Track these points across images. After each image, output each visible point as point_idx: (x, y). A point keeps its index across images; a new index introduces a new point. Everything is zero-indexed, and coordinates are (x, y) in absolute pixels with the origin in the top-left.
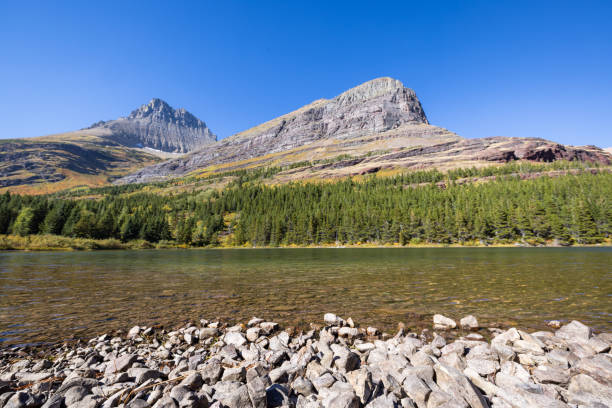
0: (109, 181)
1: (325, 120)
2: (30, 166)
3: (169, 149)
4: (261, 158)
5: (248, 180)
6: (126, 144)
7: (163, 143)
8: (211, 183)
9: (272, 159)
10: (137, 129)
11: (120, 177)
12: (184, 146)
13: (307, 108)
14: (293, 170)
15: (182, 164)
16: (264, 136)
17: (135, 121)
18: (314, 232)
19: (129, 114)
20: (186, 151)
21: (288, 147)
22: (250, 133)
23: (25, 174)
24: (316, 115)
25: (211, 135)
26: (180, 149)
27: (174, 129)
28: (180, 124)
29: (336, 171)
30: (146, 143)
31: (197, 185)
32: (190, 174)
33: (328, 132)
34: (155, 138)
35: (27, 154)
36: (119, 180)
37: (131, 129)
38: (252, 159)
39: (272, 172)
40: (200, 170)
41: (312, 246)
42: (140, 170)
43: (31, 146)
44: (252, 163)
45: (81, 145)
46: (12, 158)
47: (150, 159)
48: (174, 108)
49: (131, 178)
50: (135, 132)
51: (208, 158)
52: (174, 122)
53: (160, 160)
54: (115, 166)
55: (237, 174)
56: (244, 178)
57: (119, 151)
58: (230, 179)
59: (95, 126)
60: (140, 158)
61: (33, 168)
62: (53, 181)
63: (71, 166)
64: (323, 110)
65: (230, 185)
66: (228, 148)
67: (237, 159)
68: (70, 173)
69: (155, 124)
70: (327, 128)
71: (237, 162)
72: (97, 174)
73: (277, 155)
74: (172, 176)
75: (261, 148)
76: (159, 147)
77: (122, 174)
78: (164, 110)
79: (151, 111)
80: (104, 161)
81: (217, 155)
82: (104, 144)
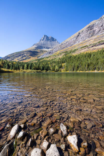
0: (38, 58)
1: (95, 29)
2: (25, 56)
3: (48, 48)
4: (71, 47)
5: (68, 54)
6: (40, 49)
7: (47, 47)
8: (58, 56)
9: (75, 47)
10: (41, 44)
11: (39, 57)
12: (52, 47)
13: (87, 26)
14: (81, 49)
15: (51, 52)
16: (73, 40)
17: (41, 42)
18: (88, 67)
19: (39, 41)
20: (52, 48)
21: (80, 42)
22: (68, 40)
23: (24, 58)
24: (91, 28)
25: (58, 42)
26: (51, 48)
27: (49, 42)
28: (50, 41)
29: (97, 47)
30: (43, 48)
31: (55, 57)
32: (54, 54)
33: (95, 33)
34: (45, 46)
35: (24, 54)
37: (40, 45)
38: (69, 47)
39: (75, 50)
40: (55, 53)
41: (87, 72)
42: (43, 54)
43: (24, 52)
44: (69, 49)
45: (32, 50)
47: (45, 51)
48: (49, 37)
49: (42, 57)
50: (41, 45)
51: (57, 49)
52: (49, 40)
53: (46, 51)
54: (38, 54)
55: (65, 52)
56: (67, 53)
57: (38, 50)
58: (63, 54)
59: (34, 45)
60: (43, 51)
62: (29, 59)
63: (31, 55)
64: (94, 25)
65: (63, 56)
66: (62, 45)
67: (65, 48)
68: (31, 57)
69: (45, 42)
70: (95, 32)
71: (65, 49)
72: (35, 56)
73: (76, 45)
74: (50, 55)
75: (72, 44)
76: (46, 48)
77: (40, 56)
78: (46, 37)
79: (44, 39)
80: (36, 53)
81: (60, 48)
82: (36, 49)
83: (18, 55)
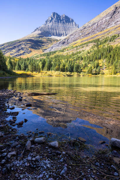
0: (43, 51)
2: (22, 49)
3: (60, 35)
4: (103, 32)
6: (46, 36)
7: (58, 33)
9: (109, 32)
10: (48, 29)
11: (46, 50)
12: (65, 33)
15: (66, 41)
16: (104, 19)
17: (47, 25)
19: (45, 23)
20: (66, 35)
21: (119, 23)
22: (96, 19)
23: (22, 52)
25: (76, 25)
26: (64, 34)
27: (61, 25)
28: (63, 23)
30: (52, 34)
32: (71, 45)
34: (55, 31)
35: (21, 45)
36: (46, 51)
38: (98, 33)
40: (74, 43)
42: (52, 46)
43: (21, 42)
44: (99, 35)
45: (33, 39)
46: (18, 47)
47: (54, 40)
48: (60, 15)
49: (49, 49)
50: (48, 30)
51: (77, 36)
52: (61, 21)
53: (57, 40)
54: (44, 45)
57: (44, 39)
59: (35, 30)
60: (51, 41)
61: (23, 49)
62: (29, 53)
63: (32, 47)
66: (85, 29)
67: (90, 34)
68: (32, 50)
69: (54, 25)
71: (91, 36)
72: (39, 49)
74: (63, 47)
75: (103, 26)
76: (57, 35)
77: (47, 48)
78: (57, 17)
79: (52, 19)
80: (41, 44)
81: (81, 34)
82: (39, 37)
83: (12, 47)
